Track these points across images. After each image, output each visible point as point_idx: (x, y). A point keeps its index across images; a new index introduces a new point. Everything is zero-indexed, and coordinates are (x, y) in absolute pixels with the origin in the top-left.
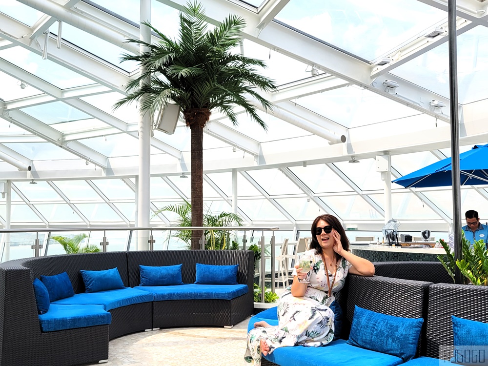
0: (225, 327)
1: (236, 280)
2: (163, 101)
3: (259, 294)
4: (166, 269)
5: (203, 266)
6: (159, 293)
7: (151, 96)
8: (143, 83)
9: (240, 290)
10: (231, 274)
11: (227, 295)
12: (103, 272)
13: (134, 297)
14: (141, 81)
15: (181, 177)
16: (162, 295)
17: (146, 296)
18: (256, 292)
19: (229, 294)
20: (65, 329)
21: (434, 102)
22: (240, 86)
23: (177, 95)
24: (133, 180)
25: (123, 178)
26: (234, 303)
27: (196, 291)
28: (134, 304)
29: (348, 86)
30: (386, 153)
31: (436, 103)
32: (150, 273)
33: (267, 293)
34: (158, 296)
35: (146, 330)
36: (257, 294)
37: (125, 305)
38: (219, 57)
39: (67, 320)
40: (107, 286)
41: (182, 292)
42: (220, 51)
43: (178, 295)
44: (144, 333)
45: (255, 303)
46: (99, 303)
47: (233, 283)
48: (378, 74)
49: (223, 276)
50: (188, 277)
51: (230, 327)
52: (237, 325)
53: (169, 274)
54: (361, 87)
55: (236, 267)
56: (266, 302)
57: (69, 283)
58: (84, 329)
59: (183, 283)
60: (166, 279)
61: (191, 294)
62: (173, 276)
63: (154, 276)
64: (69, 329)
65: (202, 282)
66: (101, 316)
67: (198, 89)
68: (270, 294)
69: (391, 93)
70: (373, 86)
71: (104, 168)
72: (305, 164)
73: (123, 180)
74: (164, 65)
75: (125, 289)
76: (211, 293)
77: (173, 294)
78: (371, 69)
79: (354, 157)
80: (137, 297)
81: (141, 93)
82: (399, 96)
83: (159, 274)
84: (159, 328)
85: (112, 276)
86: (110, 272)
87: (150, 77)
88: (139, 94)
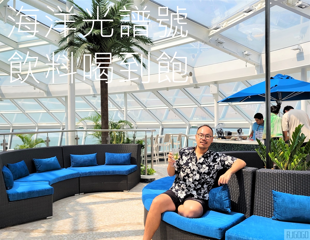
0: (124, 191)
1: (130, 162)
2: (83, 51)
3: (144, 170)
4: (87, 156)
5: (110, 154)
6: (83, 172)
7: (75, 47)
8: (69, 40)
9: (133, 169)
10: (127, 159)
11: (125, 172)
12: (47, 160)
13: (68, 175)
14: (68, 39)
15: (93, 97)
16: (85, 173)
17: (75, 174)
18: (142, 169)
19: (126, 171)
20: (24, 199)
21: (245, 52)
22: (130, 42)
23: (91, 47)
24: (64, 99)
25: (57, 98)
26: (129, 177)
27: (106, 170)
28: (68, 179)
29: (195, 42)
30: (216, 83)
31: (246, 53)
32: (77, 159)
33: (148, 169)
34: (83, 174)
35: (75, 195)
36: (143, 170)
37: (62, 180)
38: (118, 23)
39: (25, 193)
40: (50, 168)
41: (97, 171)
42: (118, 20)
43: (95, 172)
44: (74, 196)
45: (141, 175)
46: (45, 180)
47: (128, 164)
48: (213, 35)
49: (122, 160)
50: (100, 161)
51: (127, 191)
52: (131, 190)
53: (89, 159)
54: (203, 43)
55: (130, 154)
56: (148, 175)
57: (26, 168)
58: (36, 198)
59: (97, 165)
60: (87, 163)
61: (103, 172)
62: (91, 161)
63: (79, 160)
64: (27, 199)
65: (109, 164)
66: (47, 189)
67: (104, 44)
68: (150, 170)
69: (220, 47)
70: (210, 42)
71: (45, 92)
72: (167, 89)
73: (57, 99)
74: (83, 28)
75: (62, 170)
76: (115, 171)
77: (92, 172)
78: (209, 32)
79: (197, 85)
80: (70, 175)
81: (68, 46)
82: (225, 48)
83: (82, 160)
84: (83, 193)
85: (53, 162)
86: (51, 159)
87: (74, 35)
88: (67, 47)
